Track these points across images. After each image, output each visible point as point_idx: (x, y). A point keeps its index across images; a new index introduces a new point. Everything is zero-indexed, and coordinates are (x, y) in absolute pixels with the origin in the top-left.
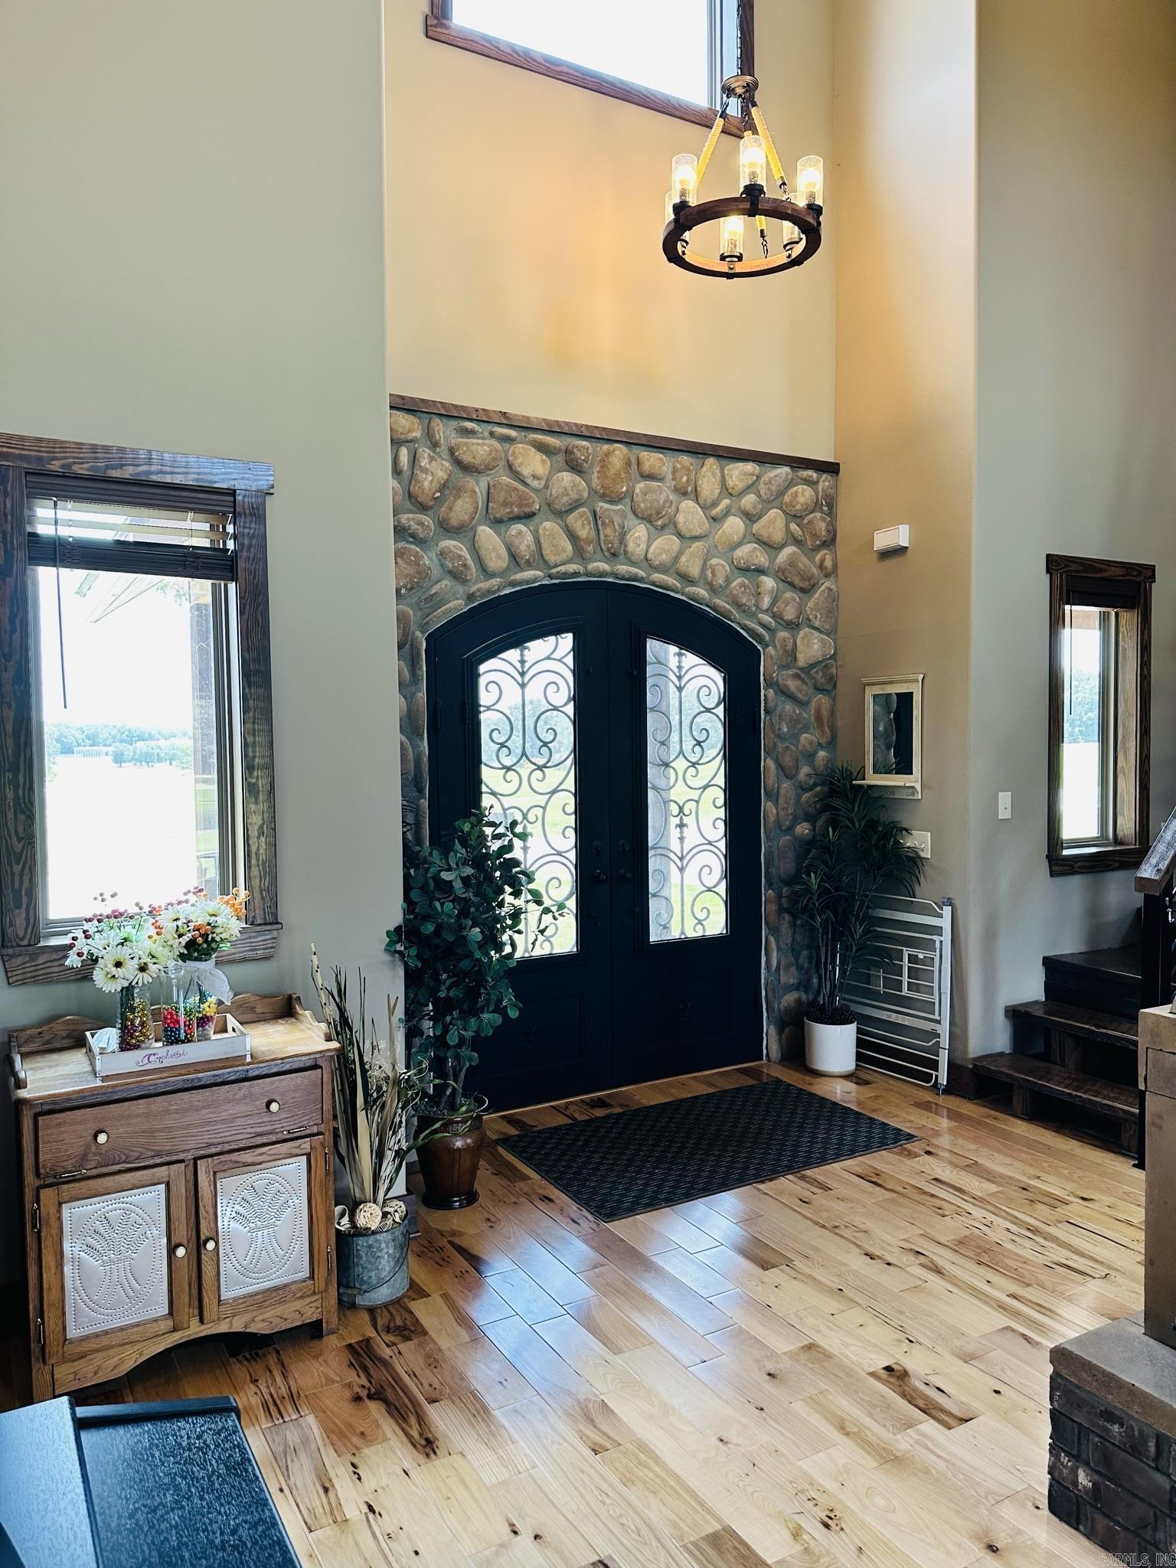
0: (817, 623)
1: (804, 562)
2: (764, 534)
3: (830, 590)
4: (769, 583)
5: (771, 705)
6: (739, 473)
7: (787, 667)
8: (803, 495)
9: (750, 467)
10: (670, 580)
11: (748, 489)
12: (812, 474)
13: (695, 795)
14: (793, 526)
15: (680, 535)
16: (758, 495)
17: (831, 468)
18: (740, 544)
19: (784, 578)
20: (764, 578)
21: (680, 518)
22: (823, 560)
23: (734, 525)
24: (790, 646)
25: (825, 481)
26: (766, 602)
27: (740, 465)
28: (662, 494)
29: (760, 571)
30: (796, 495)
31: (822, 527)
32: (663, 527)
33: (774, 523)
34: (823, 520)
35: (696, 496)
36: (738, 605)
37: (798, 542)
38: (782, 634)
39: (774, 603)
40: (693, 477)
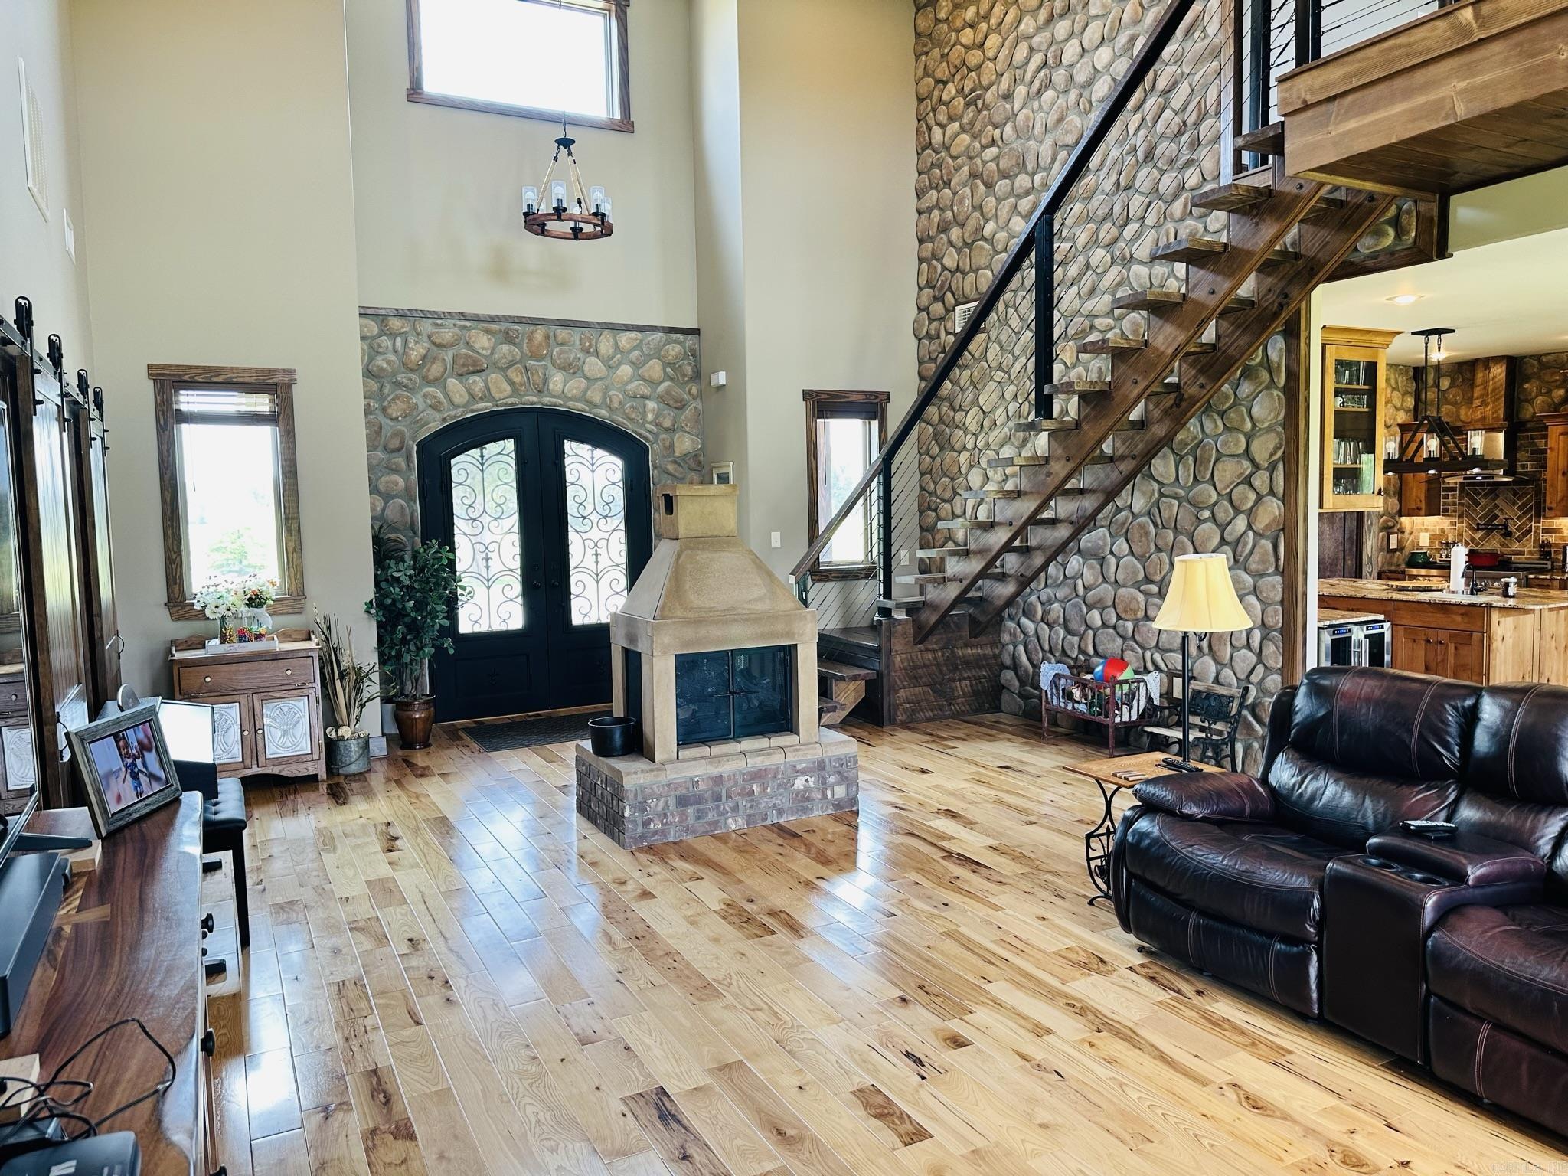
0: (687, 429)
1: (677, 391)
2: (646, 375)
3: (696, 408)
4: (651, 405)
5: (656, 480)
6: (626, 339)
7: (668, 456)
8: (674, 350)
9: (634, 335)
10: (579, 405)
11: (634, 348)
12: (681, 337)
13: (606, 536)
14: (669, 370)
15: (586, 378)
16: (642, 351)
17: (695, 332)
18: (630, 381)
19: (661, 399)
20: (648, 402)
21: (586, 368)
22: (690, 390)
23: (626, 370)
24: (667, 443)
25: (690, 341)
26: (650, 417)
27: (628, 334)
28: (575, 353)
29: (644, 397)
30: (668, 350)
31: (689, 370)
32: (574, 373)
33: (654, 369)
34: (690, 364)
35: (597, 353)
36: (631, 420)
37: (672, 379)
38: (663, 436)
39: (657, 417)
40: (594, 342)
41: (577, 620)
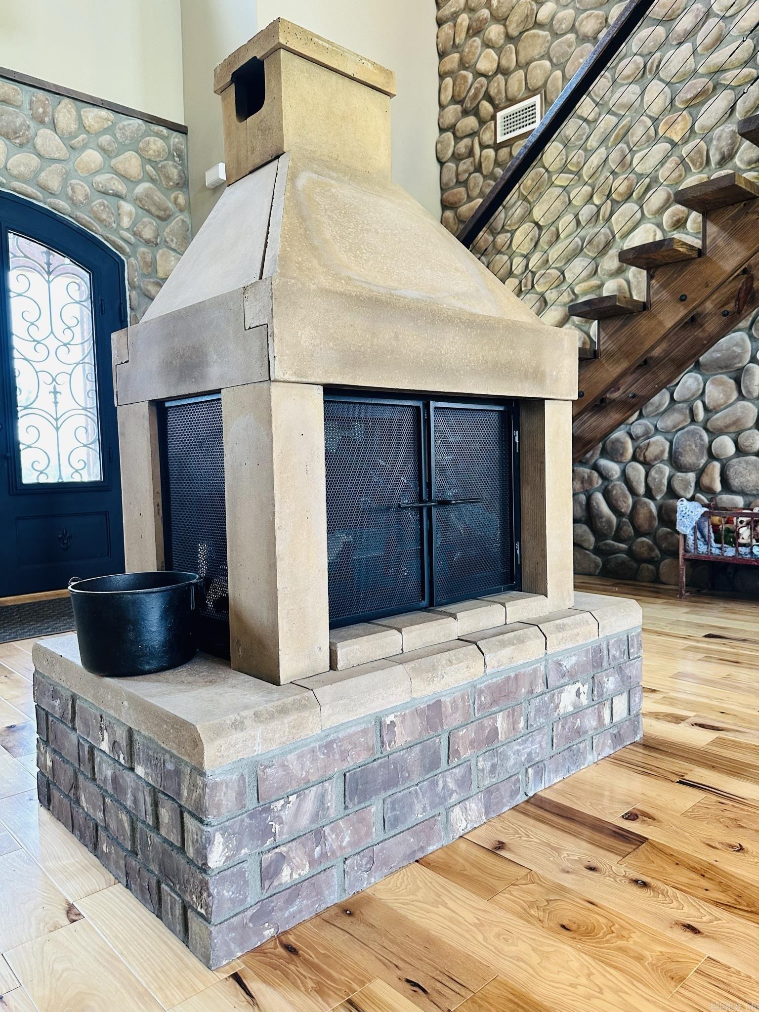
0: (173, 246)
1: (158, 196)
2: (121, 168)
3: (183, 221)
4: (127, 207)
5: (134, 303)
6: (93, 117)
7: (149, 276)
8: (155, 145)
9: (104, 113)
10: (30, 190)
11: (105, 131)
12: (165, 131)
13: (69, 369)
14: (149, 168)
15: (39, 155)
16: (114, 136)
17: (182, 130)
18: (97, 172)
19: (139, 202)
20: (122, 202)
21: (39, 141)
22: (176, 198)
23: (92, 157)
24: (149, 259)
25: (176, 138)
26: (126, 222)
27: (96, 110)
28: (20, 118)
29: (118, 195)
30: (148, 143)
31: (174, 173)
32: (21, 145)
33: (131, 163)
34: (176, 167)
35: (54, 126)
36: (101, 221)
37: (152, 180)
38: (142, 249)
39: (134, 224)
40: (50, 110)
41: (29, 477)
